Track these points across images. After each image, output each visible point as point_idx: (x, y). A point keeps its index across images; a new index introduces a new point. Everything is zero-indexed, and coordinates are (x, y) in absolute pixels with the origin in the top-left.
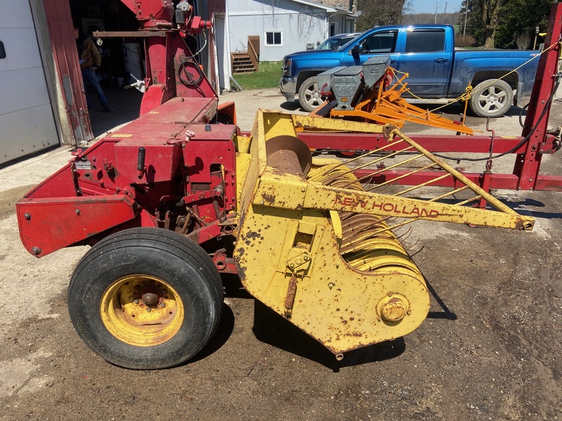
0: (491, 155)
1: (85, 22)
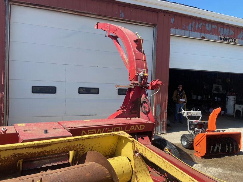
1: (214, 86)
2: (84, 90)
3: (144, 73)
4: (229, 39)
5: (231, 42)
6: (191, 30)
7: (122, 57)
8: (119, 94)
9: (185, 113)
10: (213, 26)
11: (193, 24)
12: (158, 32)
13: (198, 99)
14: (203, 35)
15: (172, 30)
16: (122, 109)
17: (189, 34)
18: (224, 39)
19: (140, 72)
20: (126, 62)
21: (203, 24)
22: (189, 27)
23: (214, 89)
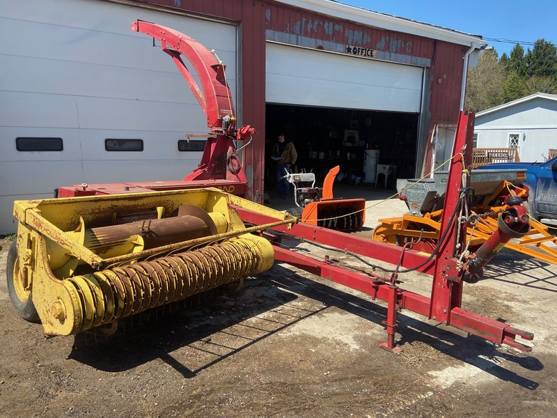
0: (398, 268)
1: (347, 133)
2: (115, 144)
3: (231, 116)
4: (362, 49)
5: (365, 55)
6: (301, 33)
7: (193, 89)
8: (180, 149)
9: (291, 178)
10: (337, 27)
11: (303, 22)
12: (243, 37)
13: (320, 158)
14: (320, 43)
15: (268, 33)
16: (201, 168)
17: (297, 41)
18: (353, 51)
19: (225, 115)
20: (200, 98)
21: (319, 23)
22: (297, 28)
23: (346, 138)
